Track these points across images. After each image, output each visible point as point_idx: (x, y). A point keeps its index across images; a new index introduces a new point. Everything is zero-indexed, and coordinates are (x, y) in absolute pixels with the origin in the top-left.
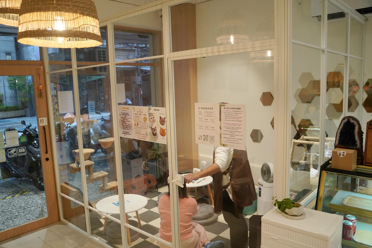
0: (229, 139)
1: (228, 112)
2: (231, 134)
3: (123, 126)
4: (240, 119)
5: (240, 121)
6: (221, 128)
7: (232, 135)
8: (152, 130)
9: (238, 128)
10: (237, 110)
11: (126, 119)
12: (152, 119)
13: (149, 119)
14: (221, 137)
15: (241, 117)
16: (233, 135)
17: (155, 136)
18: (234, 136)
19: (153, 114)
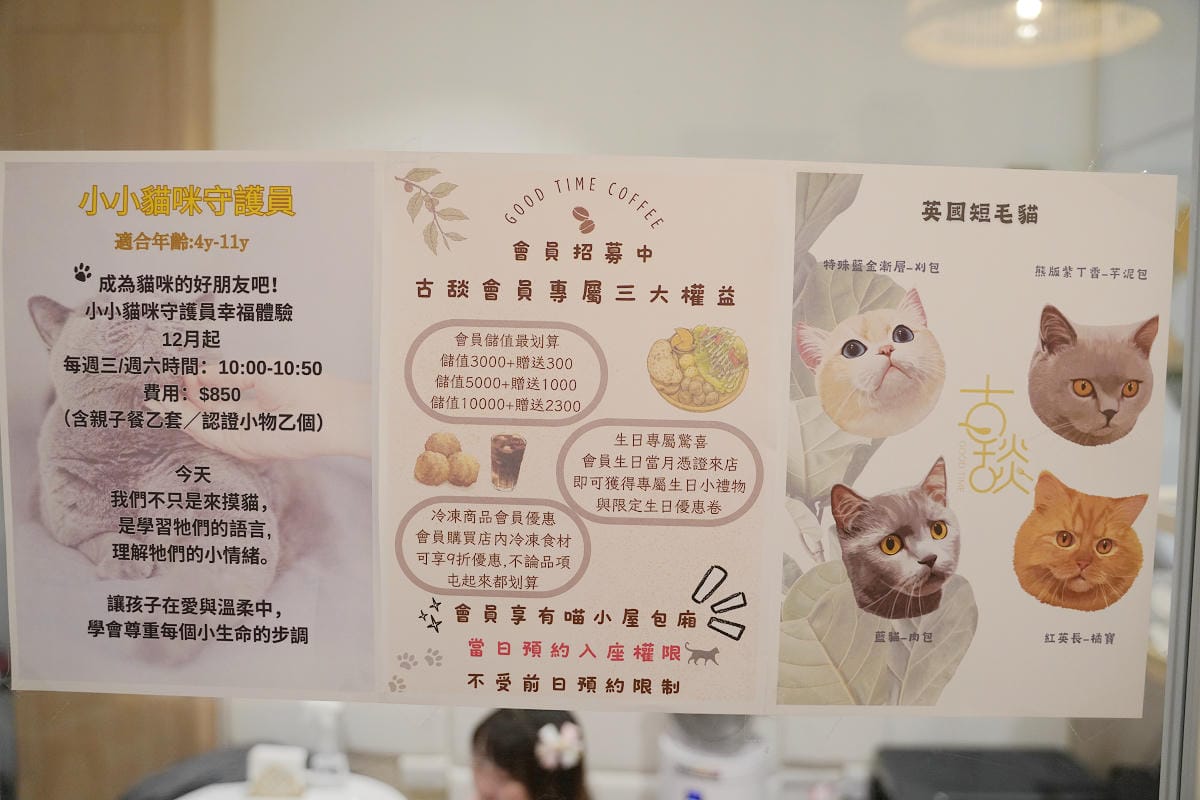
3: (118, 499)
8: (845, 531)
11: (212, 376)
12: (870, 361)
13: (804, 357)
17: (896, 624)
19: (905, 280)
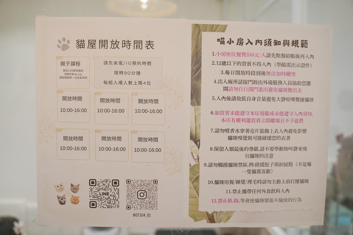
0: (240, 187)
1: (241, 59)
2: (255, 160)
4: (305, 92)
5: (302, 100)
6: (195, 139)
7: (257, 164)
9: (290, 131)
10: (291, 50)
14: (195, 180)
15: (309, 83)
16: (262, 164)
18: (268, 171)
